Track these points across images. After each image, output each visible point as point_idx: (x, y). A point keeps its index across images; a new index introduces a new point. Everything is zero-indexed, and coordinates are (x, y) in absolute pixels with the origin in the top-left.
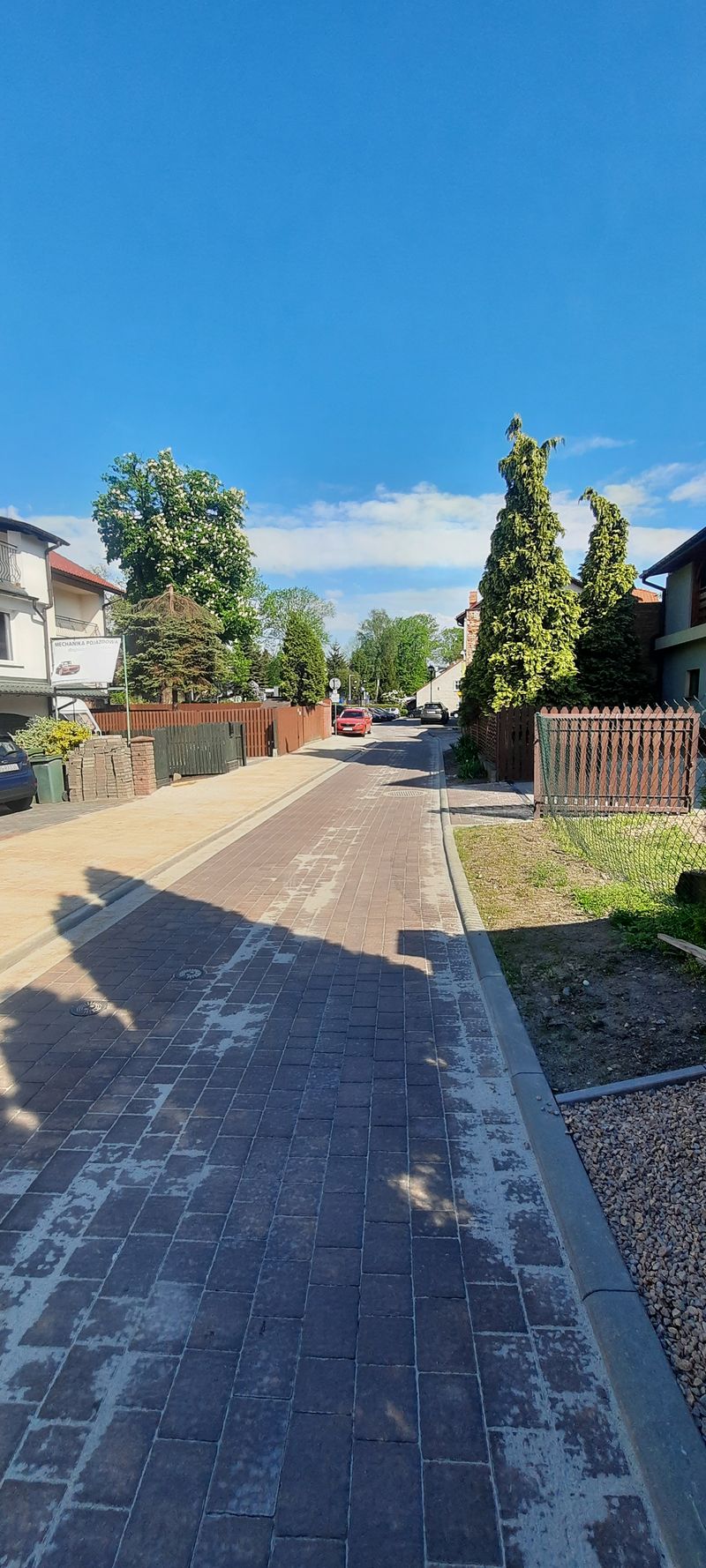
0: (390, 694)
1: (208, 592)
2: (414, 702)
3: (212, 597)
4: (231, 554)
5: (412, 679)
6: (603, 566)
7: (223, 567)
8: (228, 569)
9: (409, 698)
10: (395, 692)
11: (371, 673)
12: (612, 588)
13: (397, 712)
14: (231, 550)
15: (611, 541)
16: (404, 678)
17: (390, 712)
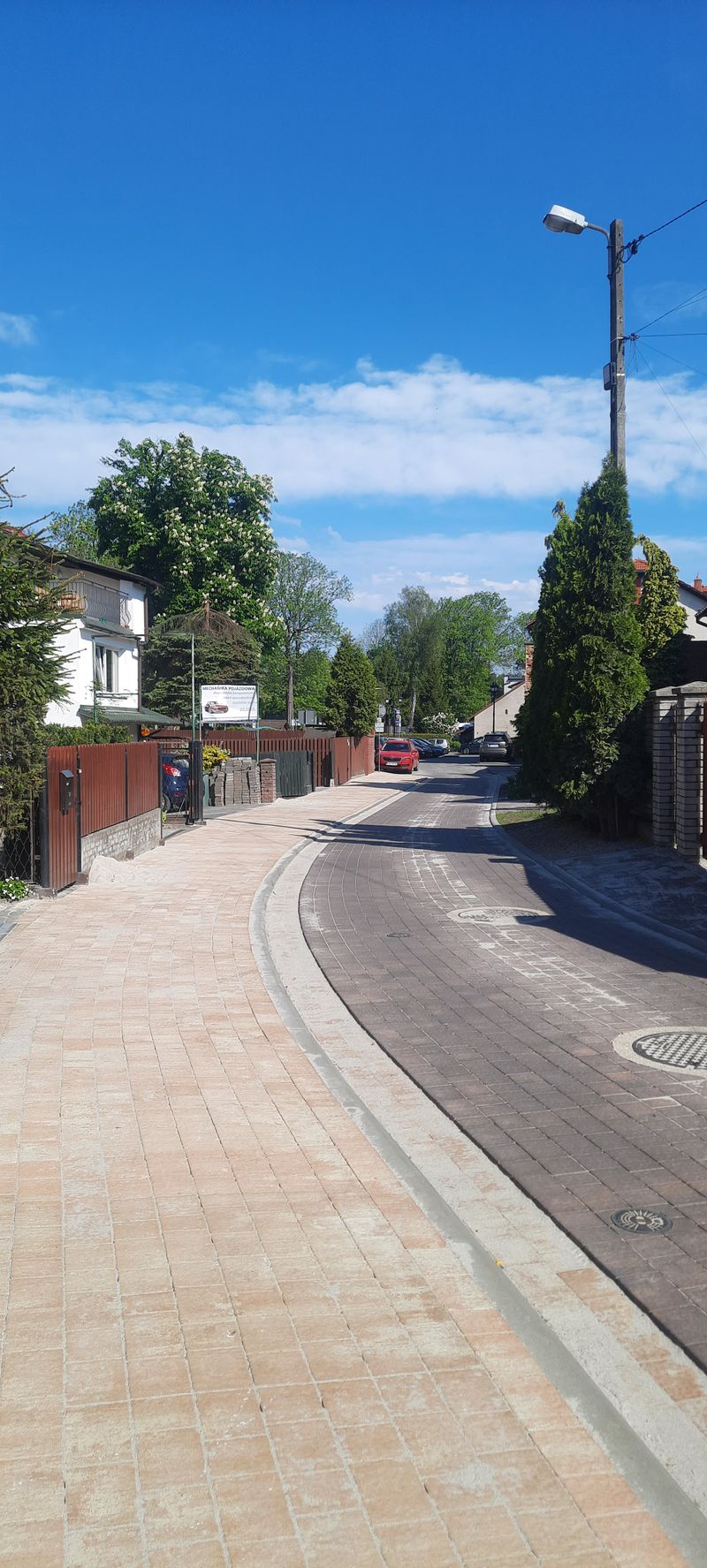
0: (434, 718)
1: (227, 598)
2: (470, 730)
3: (232, 604)
4: (258, 554)
5: (468, 694)
6: (653, 609)
7: (247, 569)
8: (254, 572)
9: (461, 725)
10: (441, 715)
11: (404, 683)
12: (661, 631)
13: (445, 744)
14: (257, 549)
15: (660, 586)
16: (456, 692)
17: (436, 745)
